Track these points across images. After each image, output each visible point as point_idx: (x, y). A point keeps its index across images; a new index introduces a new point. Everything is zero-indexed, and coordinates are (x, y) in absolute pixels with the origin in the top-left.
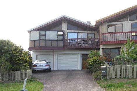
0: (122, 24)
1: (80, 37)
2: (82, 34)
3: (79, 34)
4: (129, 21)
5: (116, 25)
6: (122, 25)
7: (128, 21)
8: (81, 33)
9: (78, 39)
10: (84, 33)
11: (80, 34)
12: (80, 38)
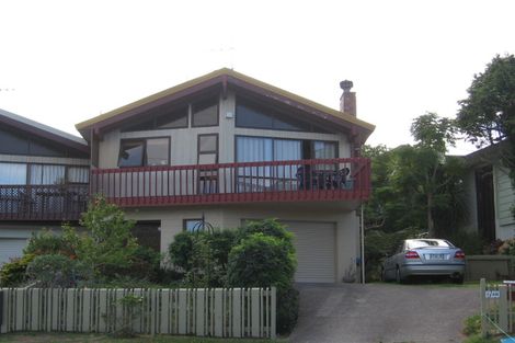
0: (169, 138)
1: (36, 181)
2: (47, 169)
3: (34, 168)
4: (193, 126)
5: (149, 142)
6: (166, 141)
7: (187, 127)
8: (42, 164)
9: (28, 187)
10: (54, 165)
11: (36, 171)
12: (38, 183)
